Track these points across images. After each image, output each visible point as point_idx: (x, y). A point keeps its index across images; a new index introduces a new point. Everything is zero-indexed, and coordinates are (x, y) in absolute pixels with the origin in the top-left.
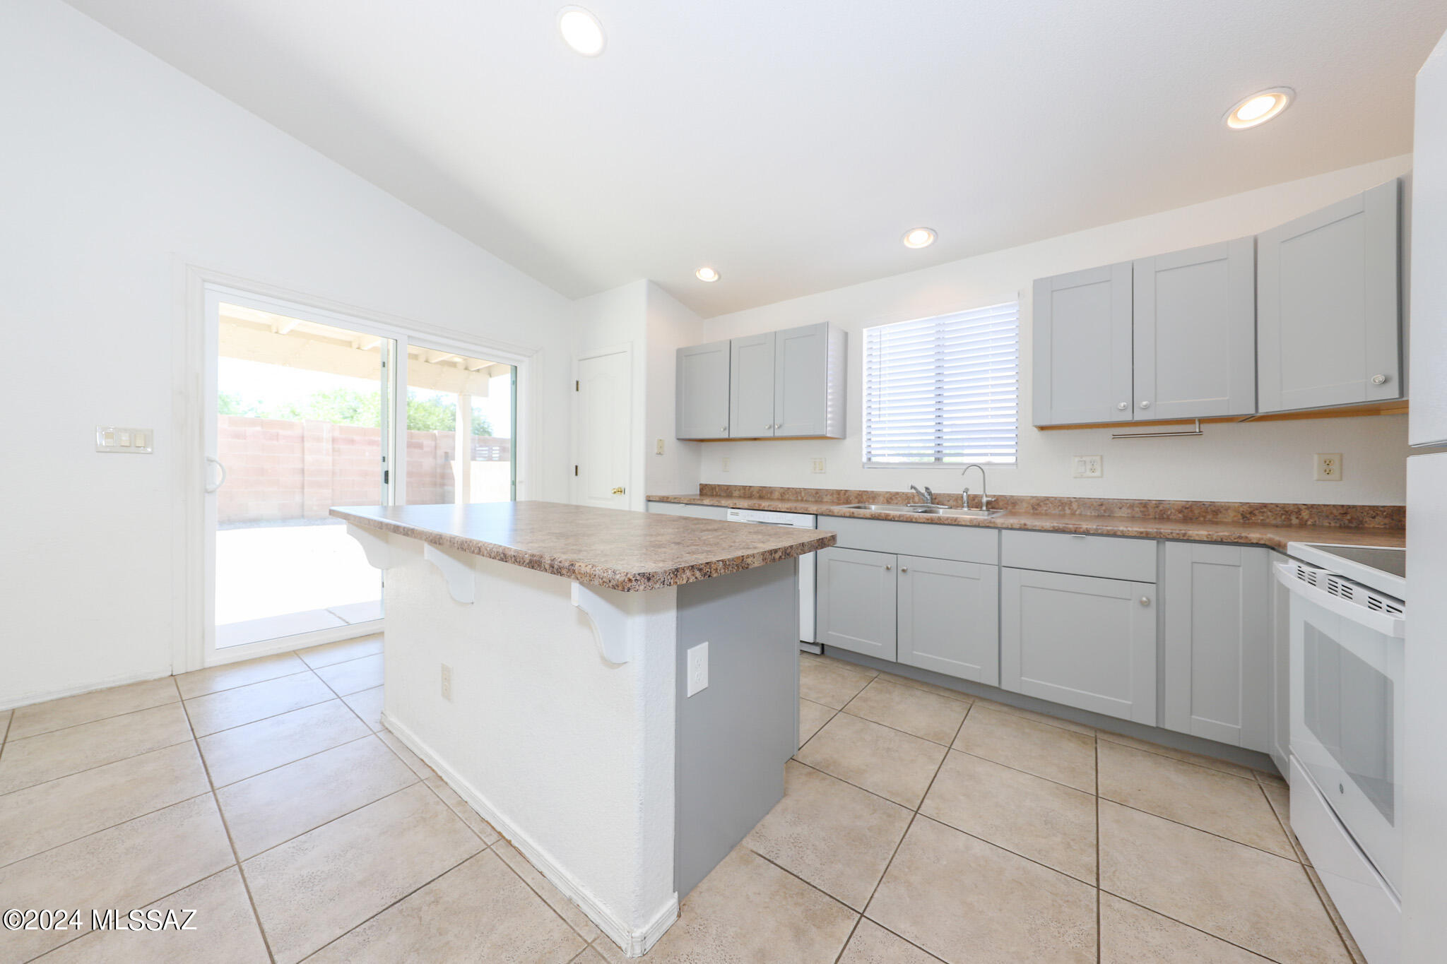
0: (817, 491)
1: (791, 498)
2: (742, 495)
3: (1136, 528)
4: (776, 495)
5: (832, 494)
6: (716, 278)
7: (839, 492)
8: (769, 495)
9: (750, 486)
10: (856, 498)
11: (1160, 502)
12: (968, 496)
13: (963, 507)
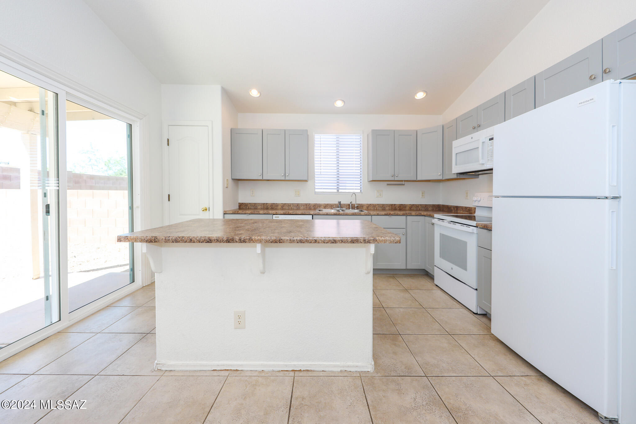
0: (298, 205)
1: (287, 208)
4: (280, 207)
6: (259, 95)
10: (313, 207)
11: (395, 205)
12: (352, 204)
13: (350, 208)
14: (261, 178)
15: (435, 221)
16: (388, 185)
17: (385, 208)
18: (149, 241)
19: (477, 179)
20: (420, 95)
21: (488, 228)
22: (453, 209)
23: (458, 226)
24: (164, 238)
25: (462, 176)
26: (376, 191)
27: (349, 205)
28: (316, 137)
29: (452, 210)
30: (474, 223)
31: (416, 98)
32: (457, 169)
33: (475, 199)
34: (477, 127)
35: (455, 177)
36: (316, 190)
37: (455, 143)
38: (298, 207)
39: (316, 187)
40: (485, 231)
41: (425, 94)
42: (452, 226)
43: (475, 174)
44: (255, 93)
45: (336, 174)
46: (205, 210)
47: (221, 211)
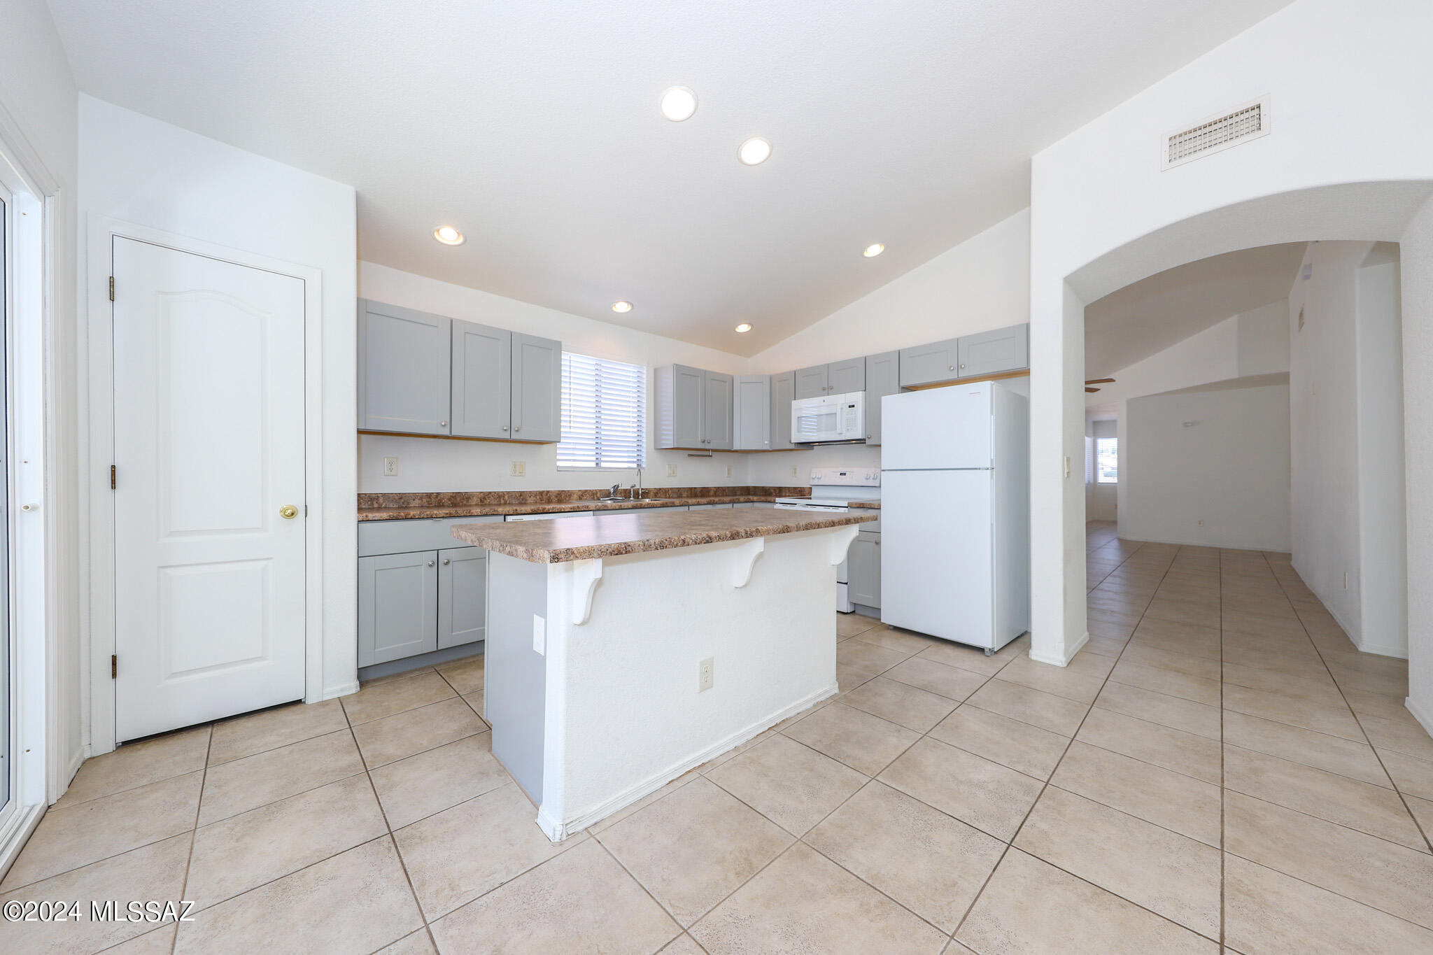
0: (521, 494)
2: (425, 505)
5: (535, 496)
6: (457, 242)
7: (541, 493)
8: (465, 502)
14: (446, 432)
16: (690, 455)
17: (681, 494)
18: (616, 552)
19: (811, 452)
20: (743, 328)
22: (772, 491)
24: (641, 543)
25: (802, 447)
26: (667, 466)
27: (629, 491)
28: (564, 356)
29: (772, 493)
31: (737, 330)
32: (796, 438)
33: (815, 475)
34: (828, 390)
35: (792, 447)
36: (559, 464)
37: (795, 403)
38: (522, 499)
39: (558, 457)
41: (750, 328)
44: (448, 236)
45: (594, 432)
46: (293, 514)
47: (353, 515)
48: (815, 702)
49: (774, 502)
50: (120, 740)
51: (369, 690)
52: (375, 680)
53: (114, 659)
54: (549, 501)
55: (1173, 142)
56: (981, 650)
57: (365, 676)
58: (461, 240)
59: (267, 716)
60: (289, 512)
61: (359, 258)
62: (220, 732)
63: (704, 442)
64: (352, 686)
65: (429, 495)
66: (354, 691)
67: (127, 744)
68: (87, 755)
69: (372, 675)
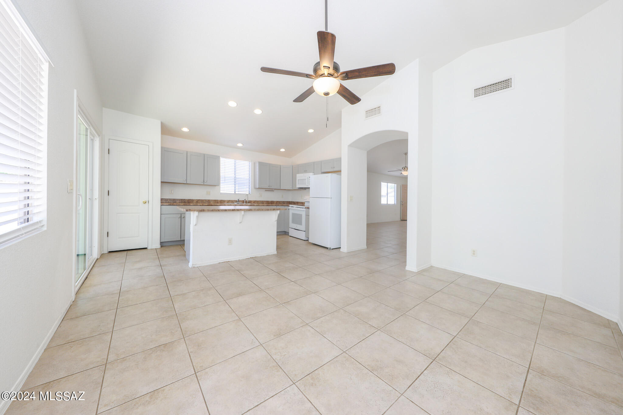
0: (209, 200)
1: (200, 202)
2: (181, 202)
3: (266, 205)
4: (195, 202)
5: (213, 201)
7: (215, 200)
9: (184, 199)
10: (220, 202)
14: (185, 183)
15: (290, 208)
16: (266, 190)
17: (263, 203)
18: (201, 211)
19: (306, 191)
20: (283, 150)
21: (308, 208)
23: (299, 209)
25: (300, 189)
26: (258, 194)
27: (243, 201)
28: (221, 160)
30: (304, 207)
32: (298, 186)
33: (305, 198)
34: (306, 171)
35: (297, 189)
36: (221, 192)
37: (298, 175)
38: (209, 202)
39: (221, 190)
40: (308, 209)
41: (285, 150)
42: (297, 208)
43: (305, 188)
44: (185, 130)
45: (234, 182)
46: (145, 203)
47: (159, 204)
48: (267, 254)
49: (289, 206)
50: (109, 251)
51: (163, 248)
52: (165, 246)
53: (108, 232)
54: (218, 203)
55: (367, 112)
56: (327, 248)
57: (162, 244)
58: (189, 130)
59: (139, 250)
60: (144, 202)
61: (162, 134)
62: (129, 252)
63: (269, 186)
64: (158, 246)
65: (182, 200)
66: (159, 247)
67: (110, 252)
68: (102, 253)
69: (164, 244)
